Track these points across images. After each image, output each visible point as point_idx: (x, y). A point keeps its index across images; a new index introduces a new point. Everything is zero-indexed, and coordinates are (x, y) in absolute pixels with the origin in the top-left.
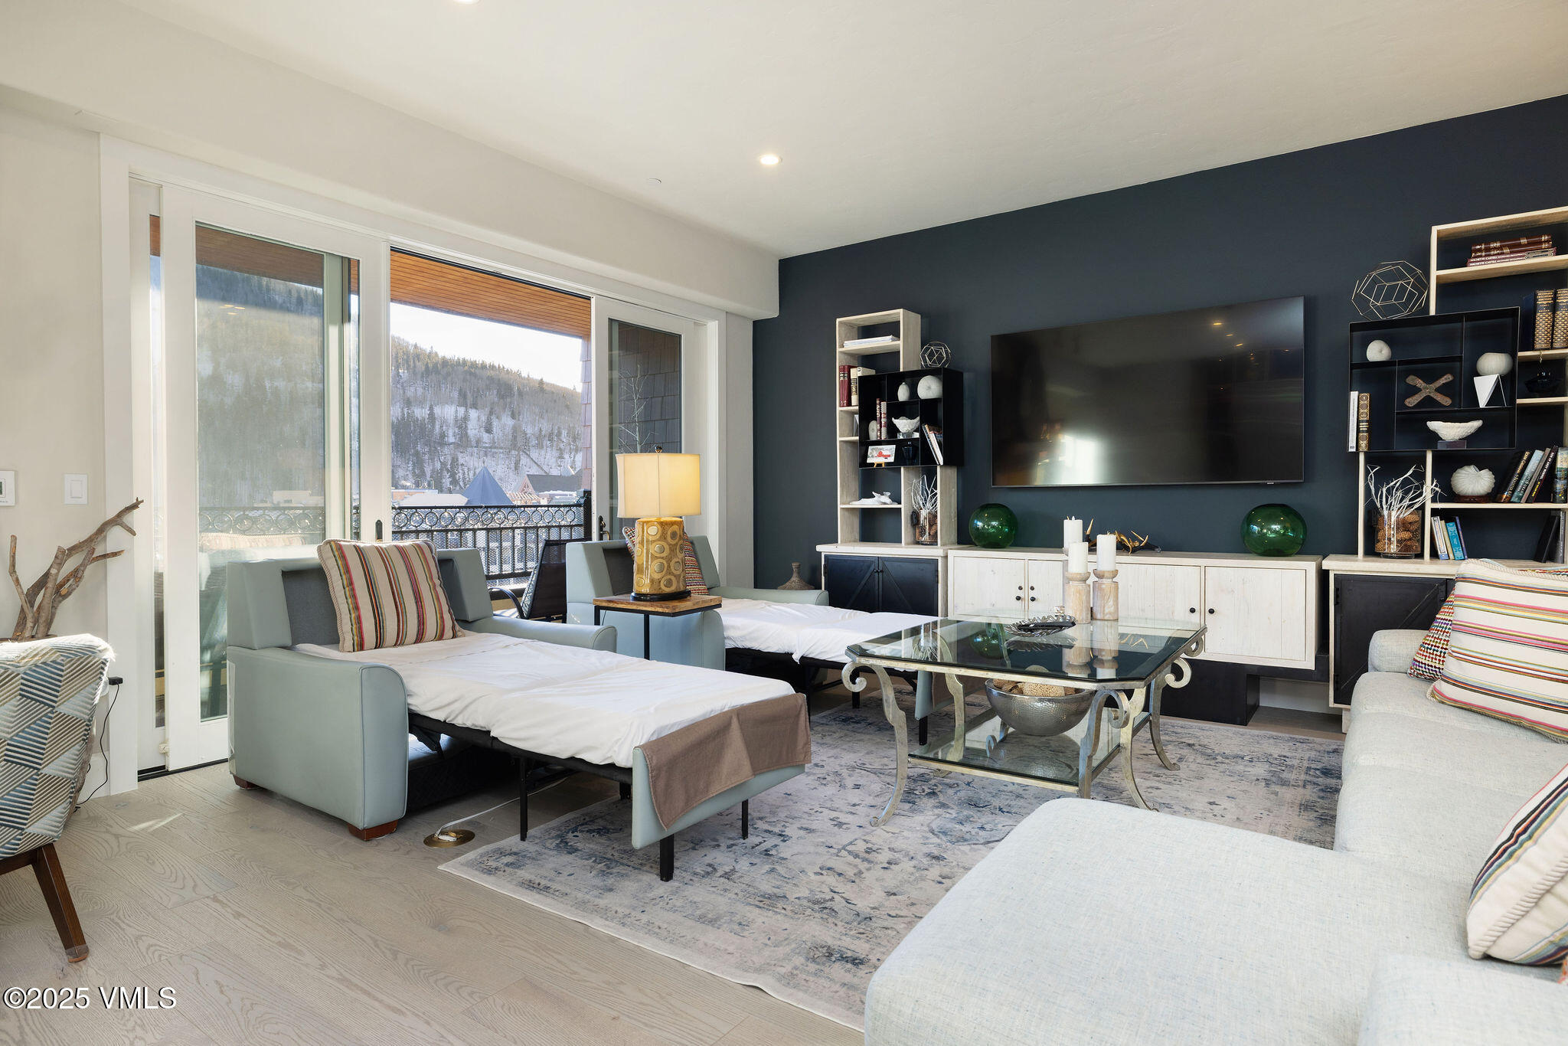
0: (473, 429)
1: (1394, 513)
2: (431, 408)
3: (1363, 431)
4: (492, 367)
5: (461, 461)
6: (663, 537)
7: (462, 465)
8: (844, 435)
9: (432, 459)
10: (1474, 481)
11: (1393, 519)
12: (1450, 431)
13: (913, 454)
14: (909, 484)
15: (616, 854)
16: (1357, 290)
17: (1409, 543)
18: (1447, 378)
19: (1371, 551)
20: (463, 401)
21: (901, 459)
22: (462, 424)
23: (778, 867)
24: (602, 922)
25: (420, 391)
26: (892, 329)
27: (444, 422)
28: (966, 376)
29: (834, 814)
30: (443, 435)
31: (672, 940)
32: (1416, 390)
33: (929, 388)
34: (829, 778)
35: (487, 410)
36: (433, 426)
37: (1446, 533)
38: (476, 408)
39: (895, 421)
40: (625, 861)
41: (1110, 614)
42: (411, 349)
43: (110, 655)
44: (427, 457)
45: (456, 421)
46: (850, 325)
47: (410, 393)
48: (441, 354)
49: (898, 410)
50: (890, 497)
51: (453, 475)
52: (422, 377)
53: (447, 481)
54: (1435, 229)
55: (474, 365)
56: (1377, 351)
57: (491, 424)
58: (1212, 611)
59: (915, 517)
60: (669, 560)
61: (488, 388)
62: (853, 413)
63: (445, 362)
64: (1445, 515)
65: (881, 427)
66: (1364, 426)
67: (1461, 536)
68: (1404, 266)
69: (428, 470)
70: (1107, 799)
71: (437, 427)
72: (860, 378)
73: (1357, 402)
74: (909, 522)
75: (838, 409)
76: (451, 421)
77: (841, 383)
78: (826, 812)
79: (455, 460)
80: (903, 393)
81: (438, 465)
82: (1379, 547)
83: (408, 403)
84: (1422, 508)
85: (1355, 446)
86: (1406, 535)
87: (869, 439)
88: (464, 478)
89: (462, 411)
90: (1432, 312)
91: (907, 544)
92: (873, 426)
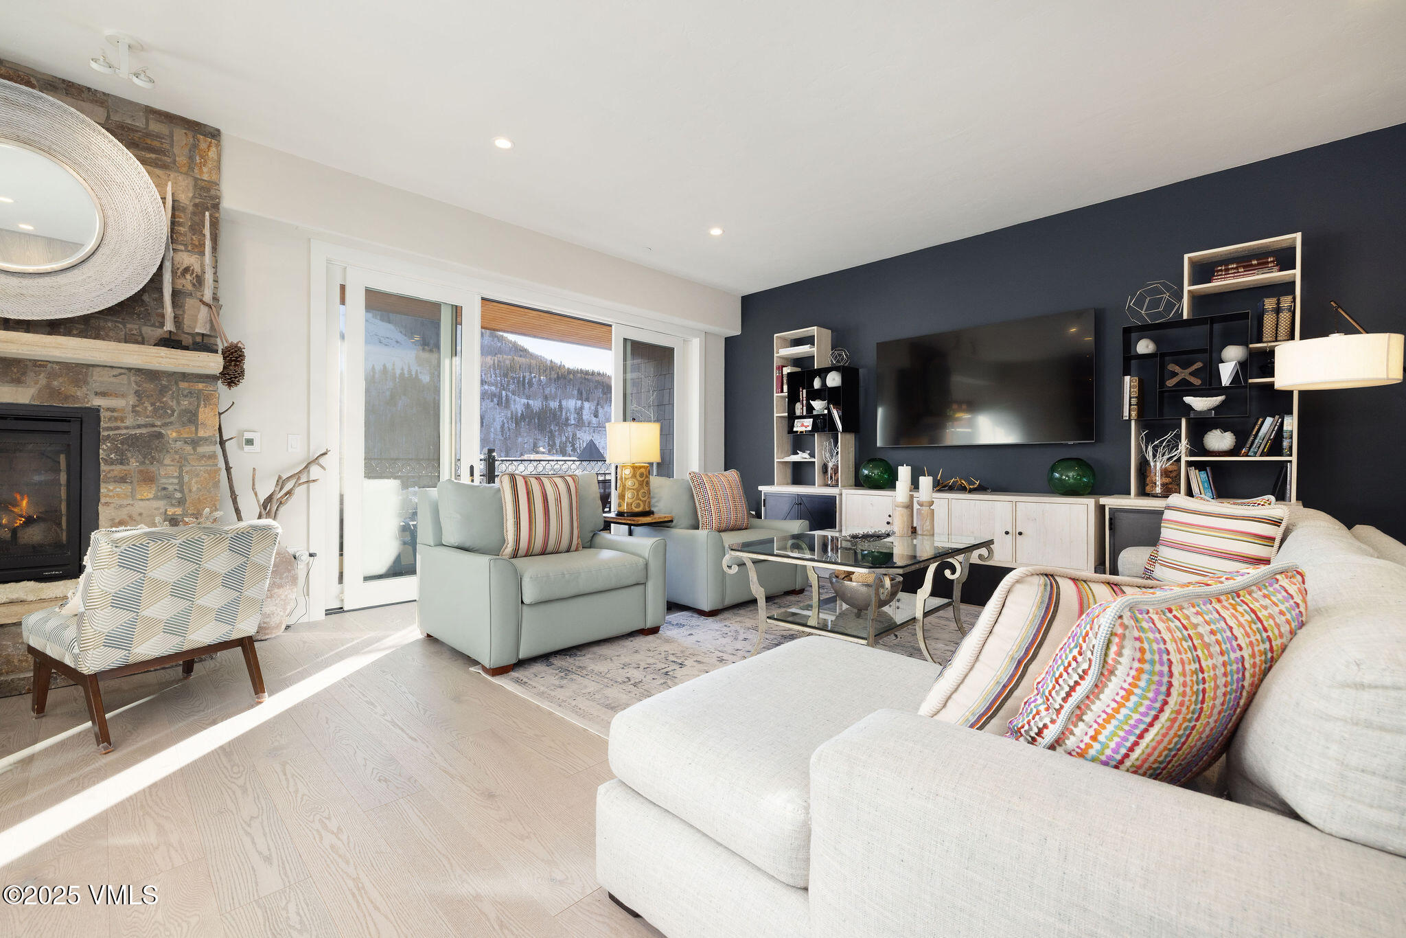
0: (587, 415)
1: (1158, 465)
2: (560, 402)
3: (1134, 405)
4: (599, 374)
5: (578, 436)
6: (634, 476)
7: (579, 438)
8: (779, 412)
9: (561, 435)
10: (1219, 440)
11: (1158, 468)
12: (1200, 404)
13: (823, 425)
14: (821, 445)
15: (574, 668)
16: (1129, 303)
17: (1170, 486)
18: (1198, 365)
19: (1143, 492)
20: (580, 396)
21: (815, 428)
22: (579, 412)
23: (669, 681)
24: (547, 703)
25: (554, 390)
26: (809, 340)
27: (568, 410)
28: (860, 370)
29: (721, 654)
30: (567, 419)
31: (583, 715)
32: (1175, 374)
33: (834, 380)
34: (729, 634)
35: (595, 402)
36: (562, 411)
37: (1199, 479)
38: (588, 401)
39: (812, 402)
40: (577, 672)
41: (927, 530)
42: (549, 363)
43: (280, 531)
44: (557, 433)
45: (576, 409)
46: (784, 339)
47: (547, 391)
48: (567, 366)
49: (814, 395)
50: (809, 454)
51: (573, 445)
52: (555, 381)
53: (569, 449)
54: (1186, 257)
55: (587, 373)
56: (1144, 347)
57: (597, 412)
58: (1020, 534)
59: (825, 468)
60: (638, 491)
61: (596, 388)
62: (784, 397)
63: (570, 371)
64: (1200, 466)
65: (803, 406)
66: (1134, 401)
67: (1211, 481)
68: (1163, 284)
69: (558, 442)
70: (911, 655)
71: (564, 414)
72: (788, 373)
73: (1129, 384)
74: (821, 470)
75: (775, 395)
76: (573, 410)
77: (777, 377)
78: (717, 652)
79: (574, 435)
80: (817, 384)
81: (564, 439)
82: (1148, 489)
83: (546, 398)
84: (1179, 460)
85: (1128, 415)
86: (1167, 480)
87: (795, 414)
88: (580, 447)
89: (579, 403)
90: (1185, 316)
91: (819, 486)
92: (798, 406)
